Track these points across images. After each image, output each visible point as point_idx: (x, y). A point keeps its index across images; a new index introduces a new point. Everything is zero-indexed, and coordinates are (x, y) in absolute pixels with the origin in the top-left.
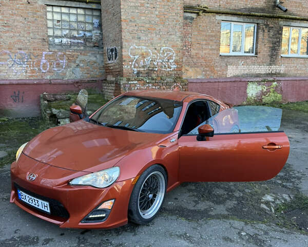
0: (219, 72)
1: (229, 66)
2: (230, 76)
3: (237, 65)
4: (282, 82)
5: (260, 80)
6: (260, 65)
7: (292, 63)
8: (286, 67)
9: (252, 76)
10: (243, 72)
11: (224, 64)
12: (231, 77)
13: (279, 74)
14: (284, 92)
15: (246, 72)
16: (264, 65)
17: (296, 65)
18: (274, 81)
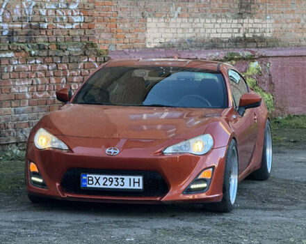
0: (128, 36)
1: (149, 20)
2: (152, 46)
3: (168, 15)
4: (270, 60)
5: (222, 57)
6: (218, 17)
7: (288, 12)
8: (277, 22)
9: (201, 47)
10: (181, 36)
11: (139, 15)
12: (156, 47)
13: (262, 39)
14: (277, 86)
15: (188, 35)
16: (226, 17)
17: (297, 16)
18: (252, 59)
